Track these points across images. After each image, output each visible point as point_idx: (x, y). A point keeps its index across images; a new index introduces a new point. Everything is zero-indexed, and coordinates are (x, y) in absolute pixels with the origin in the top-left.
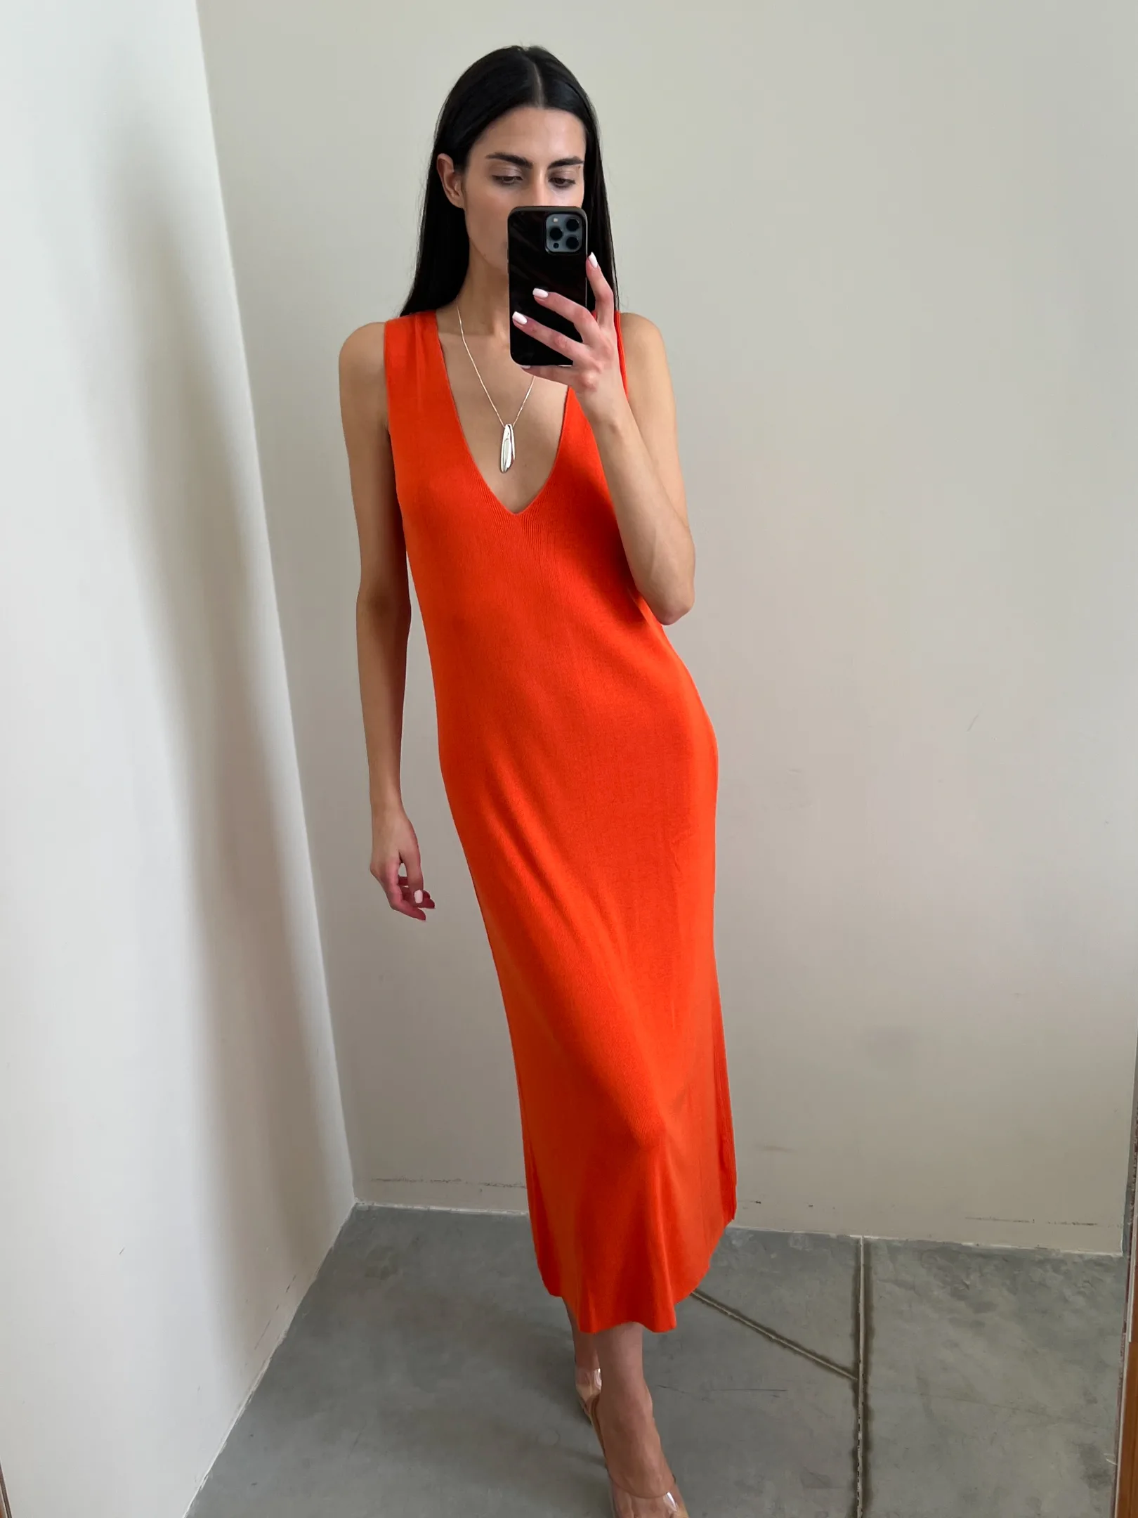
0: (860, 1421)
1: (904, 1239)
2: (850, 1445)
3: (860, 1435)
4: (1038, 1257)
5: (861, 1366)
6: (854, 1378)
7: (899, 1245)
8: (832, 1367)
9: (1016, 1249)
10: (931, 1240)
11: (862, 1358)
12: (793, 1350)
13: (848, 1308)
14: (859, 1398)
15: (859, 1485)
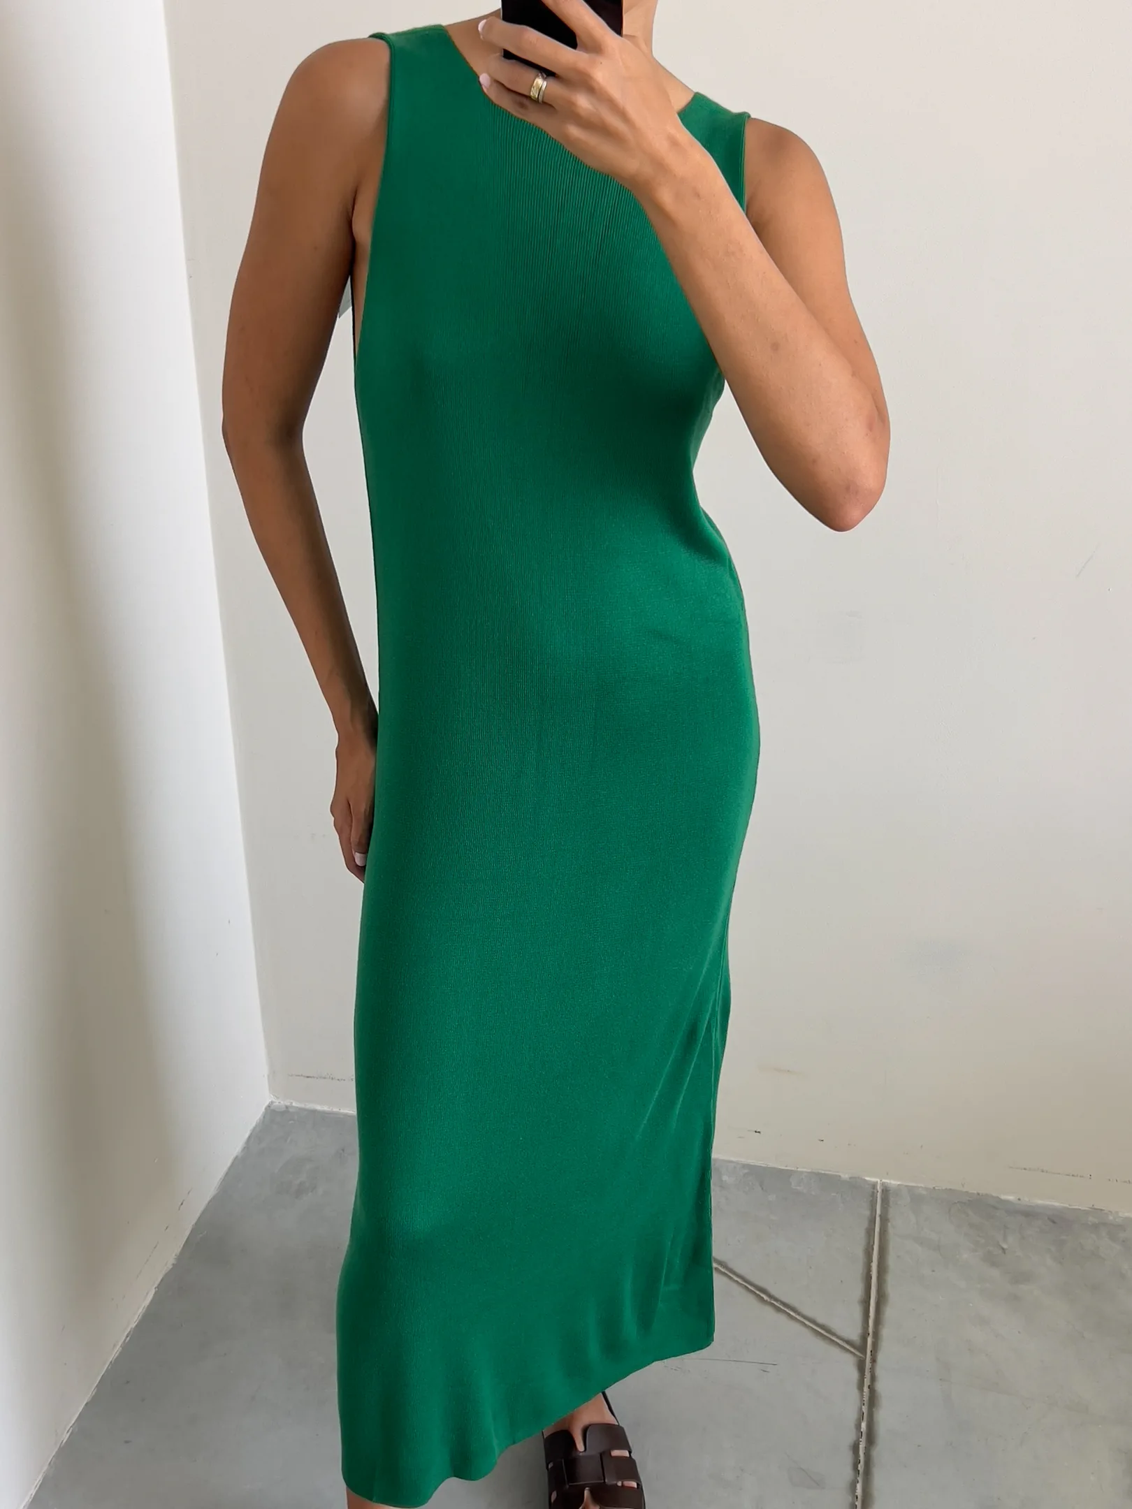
0: (865, 1409)
1: (931, 1187)
2: (851, 1437)
3: (864, 1425)
4: (1091, 1219)
5: (870, 1340)
6: (861, 1355)
7: (924, 1192)
8: (834, 1338)
9: (1065, 1208)
10: (965, 1190)
11: (871, 1330)
12: (789, 1315)
13: (859, 1268)
14: (865, 1380)
15: (859, 1486)
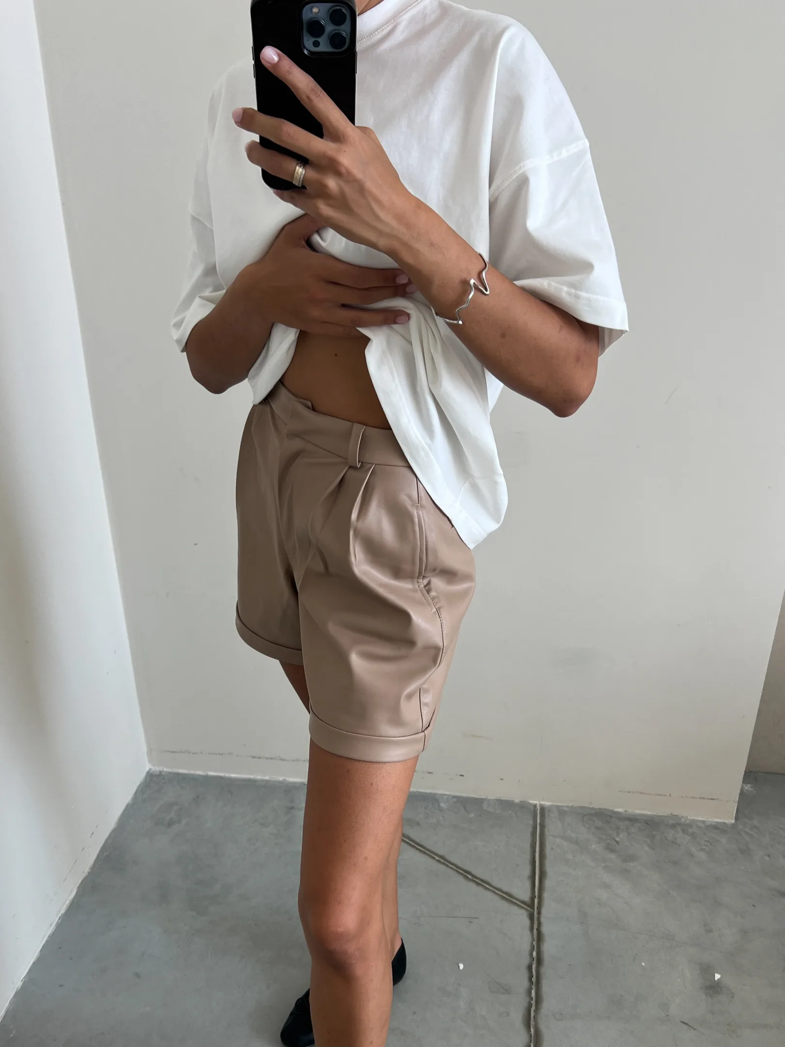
0: (535, 943)
1: (571, 805)
2: (526, 961)
3: (534, 954)
4: (671, 822)
6: (532, 911)
7: (566, 809)
8: (514, 900)
9: (655, 815)
10: (591, 806)
11: (536, 894)
12: (484, 886)
13: (527, 857)
14: (534, 925)
15: (533, 992)
